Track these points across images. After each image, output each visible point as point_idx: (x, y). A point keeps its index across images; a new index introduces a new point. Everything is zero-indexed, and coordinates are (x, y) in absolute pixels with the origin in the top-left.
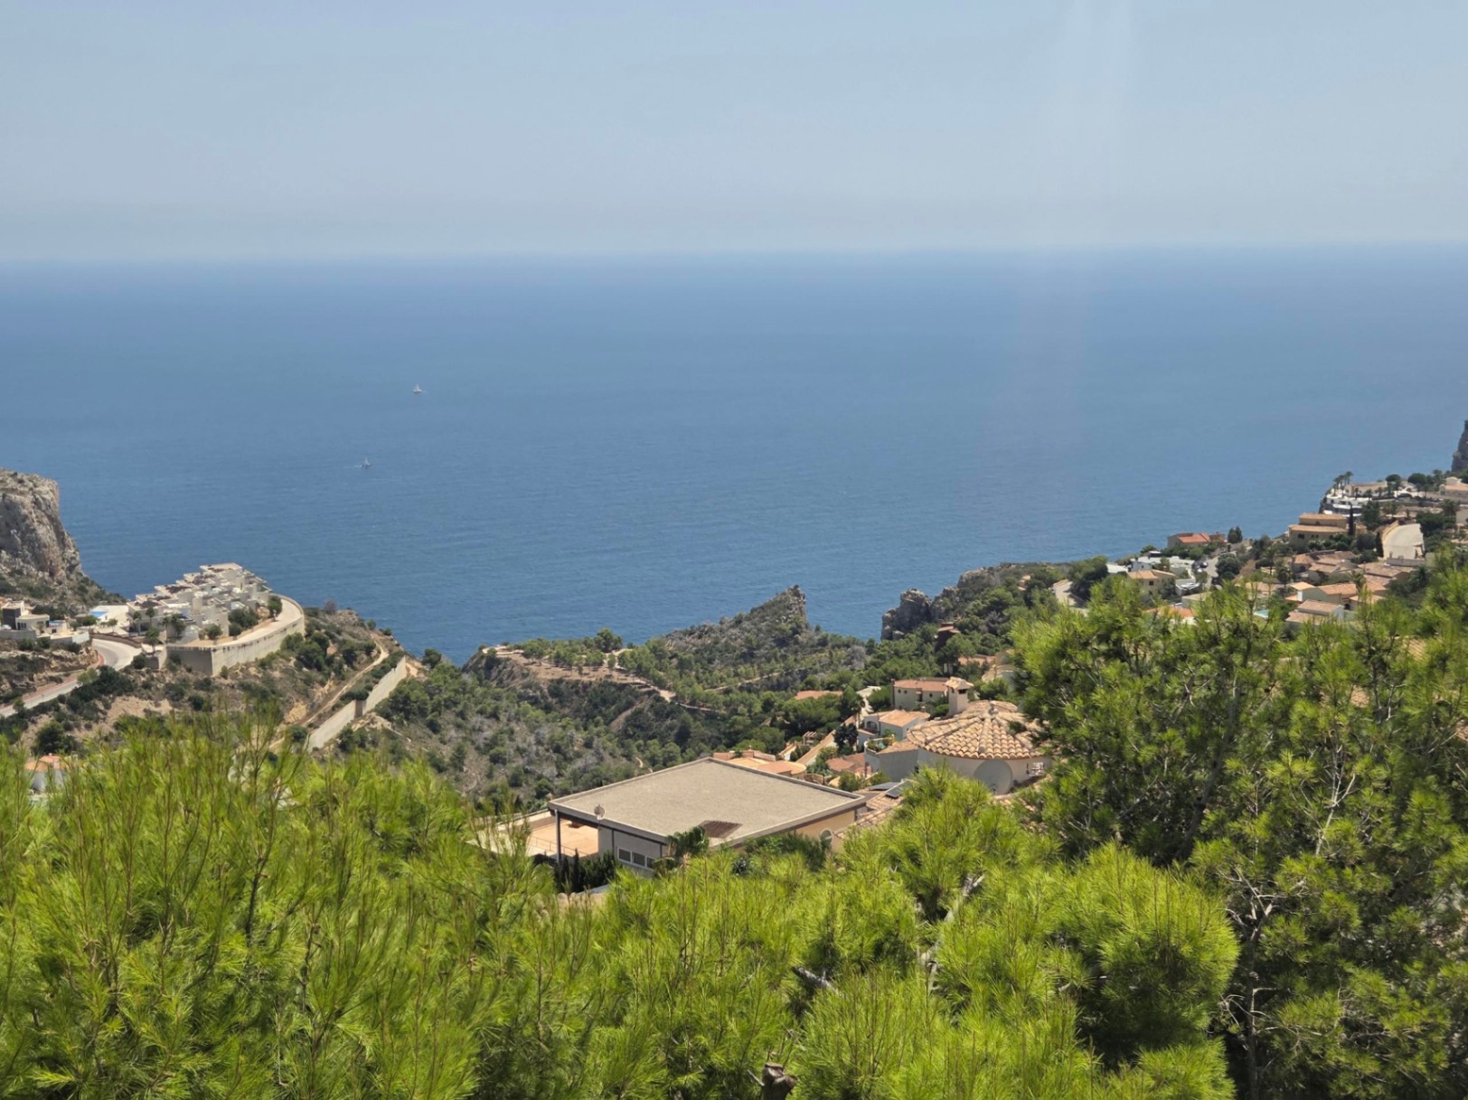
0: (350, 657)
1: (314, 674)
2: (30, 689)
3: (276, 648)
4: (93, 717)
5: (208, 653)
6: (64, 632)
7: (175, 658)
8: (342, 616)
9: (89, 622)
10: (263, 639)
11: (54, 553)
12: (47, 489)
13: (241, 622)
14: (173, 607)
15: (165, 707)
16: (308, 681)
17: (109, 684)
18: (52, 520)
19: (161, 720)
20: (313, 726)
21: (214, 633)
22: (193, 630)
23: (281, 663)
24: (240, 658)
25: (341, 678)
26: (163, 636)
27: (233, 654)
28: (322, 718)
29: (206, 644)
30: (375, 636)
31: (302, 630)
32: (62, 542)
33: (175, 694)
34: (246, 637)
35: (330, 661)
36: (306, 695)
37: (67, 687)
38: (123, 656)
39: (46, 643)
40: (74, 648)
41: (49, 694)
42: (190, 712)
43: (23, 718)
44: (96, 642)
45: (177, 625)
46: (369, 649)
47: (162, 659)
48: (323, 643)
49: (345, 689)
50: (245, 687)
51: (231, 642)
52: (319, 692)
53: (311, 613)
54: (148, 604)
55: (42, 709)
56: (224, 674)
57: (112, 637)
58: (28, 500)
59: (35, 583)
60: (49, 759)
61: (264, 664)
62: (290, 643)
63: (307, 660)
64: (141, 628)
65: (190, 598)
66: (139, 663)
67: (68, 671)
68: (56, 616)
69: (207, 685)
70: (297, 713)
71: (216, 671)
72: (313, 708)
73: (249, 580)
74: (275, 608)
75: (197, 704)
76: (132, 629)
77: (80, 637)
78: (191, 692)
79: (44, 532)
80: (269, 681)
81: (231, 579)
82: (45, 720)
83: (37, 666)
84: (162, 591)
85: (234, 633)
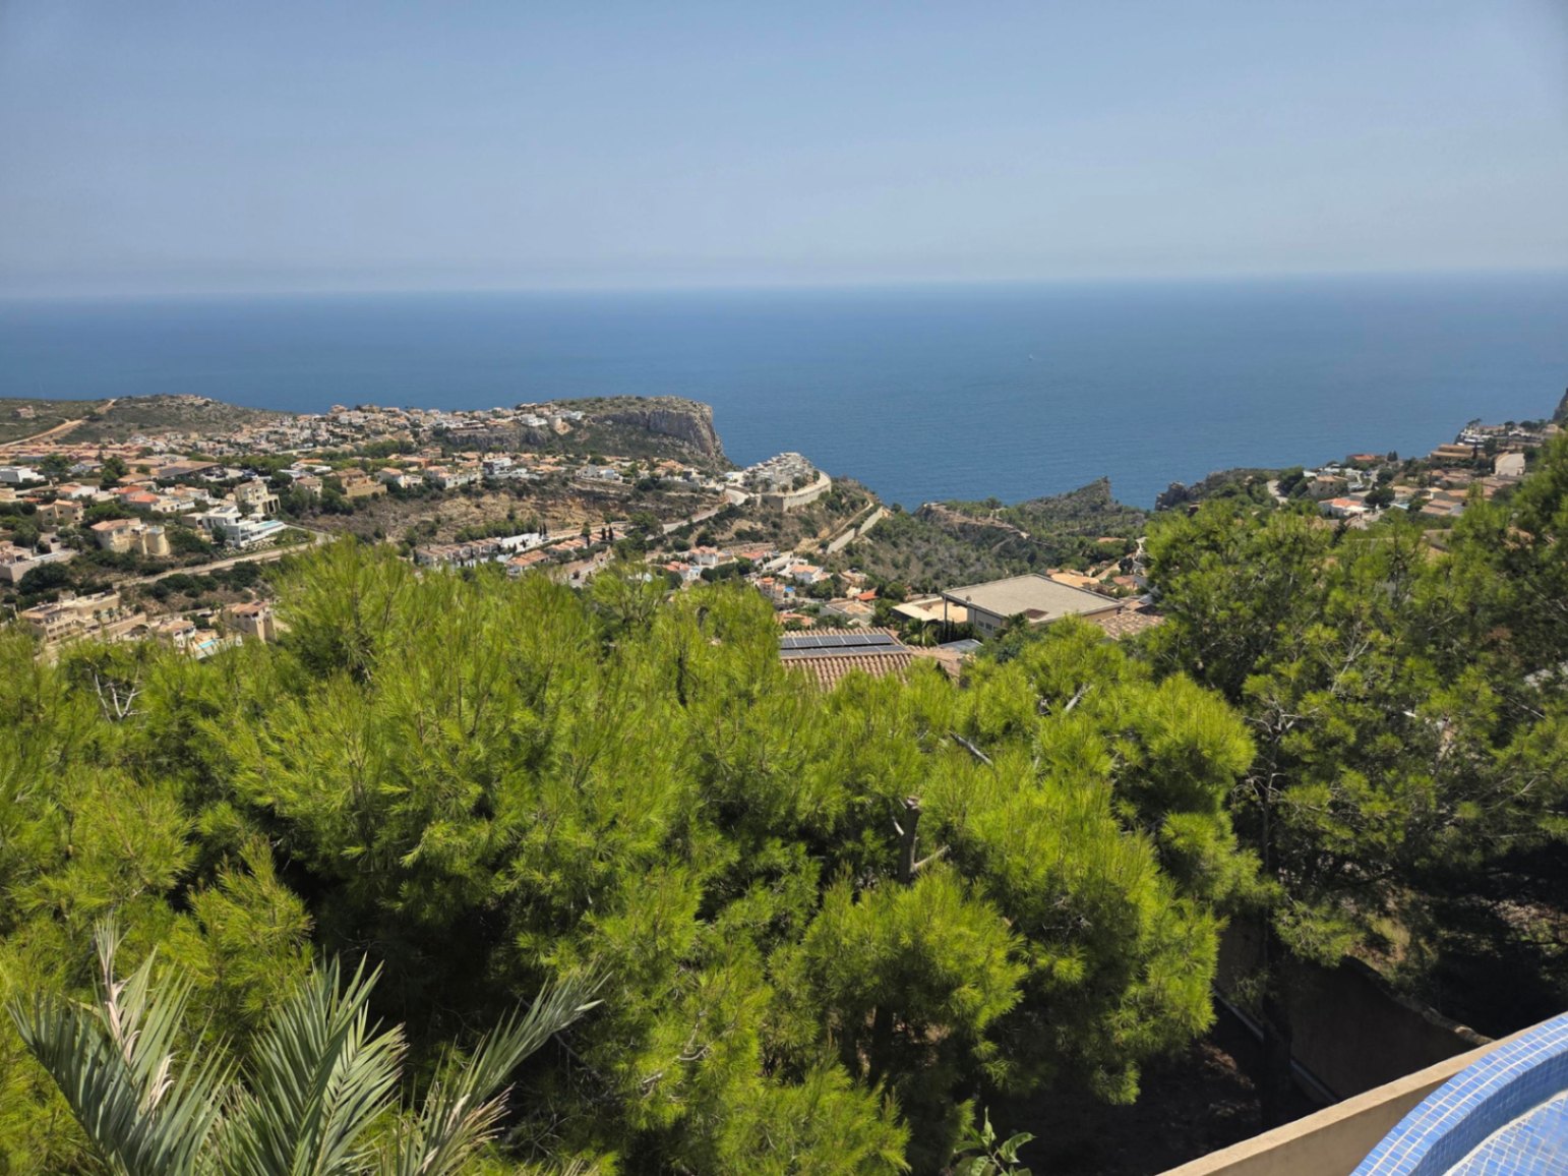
0: (853, 505)
1: (835, 513)
2: (695, 513)
3: (815, 498)
4: (725, 528)
5: (781, 499)
6: (712, 484)
7: (765, 501)
8: (850, 483)
9: (724, 480)
10: (810, 493)
11: (709, 443)
12: (707, 410)
13: (799, 483)
14: (766, 474)
15: (759, 526)
16: (831, 517)
17: (732, 512)
18: (709, 426)
19: (757, 532)
20: (833, 540)
21: (785, 489)
22: (775, 487)
23: (817, 506)
24: (798, 502)
25: (848, 516)
26: (760, 489)
27: (794, 500)
28: (837, 537)
29: (781, 495)
30: (867, 495)
31: (829, 489)
32: (714, 439)
33: (764, 519)
34: (801, 492)
35: (843, 507)
36: (829, 524)
37: (713, 513)
38: (740, 498)
39: (703, 490)
40: (716, 493)
41: (704, 516)
42: (771, 529)
43: (691, 527)
44: (728, 491)
45: (767, 484)
46: (863, 501)
47: (759, 501)
48: (840, 497)
49: (850, 521)
50: (799, 518)
51: (792, 494)
52: (837, 522)
53: (834, 480)
54: (753, 472)
55: (701, 523)
56: (789, 510)
57: (734, 488)
58: (698, 416)
59: (700, 458)
60: (703, 548)
61: (809, 506)
62: (823, 496)
63: (831, 506)
64: (750, 485)
65: (774, 470)
66: (747, 502)
67: (713, 504)
68: (709, 476)
69: (780, 515)
70: (825, 533)
71: (785, 508)
72: (833, 531)
73: (804, 462)
74: (816, 477)
75: (775, 525)
76: (745, 485)
77: (719, 488)
78: (774, 519)
79: (705, 433)
80: (811, 515)
81: (795, 459)
82: (702, 529)
83: (699, 501)
84: (760, 465)
85: (795, 489)
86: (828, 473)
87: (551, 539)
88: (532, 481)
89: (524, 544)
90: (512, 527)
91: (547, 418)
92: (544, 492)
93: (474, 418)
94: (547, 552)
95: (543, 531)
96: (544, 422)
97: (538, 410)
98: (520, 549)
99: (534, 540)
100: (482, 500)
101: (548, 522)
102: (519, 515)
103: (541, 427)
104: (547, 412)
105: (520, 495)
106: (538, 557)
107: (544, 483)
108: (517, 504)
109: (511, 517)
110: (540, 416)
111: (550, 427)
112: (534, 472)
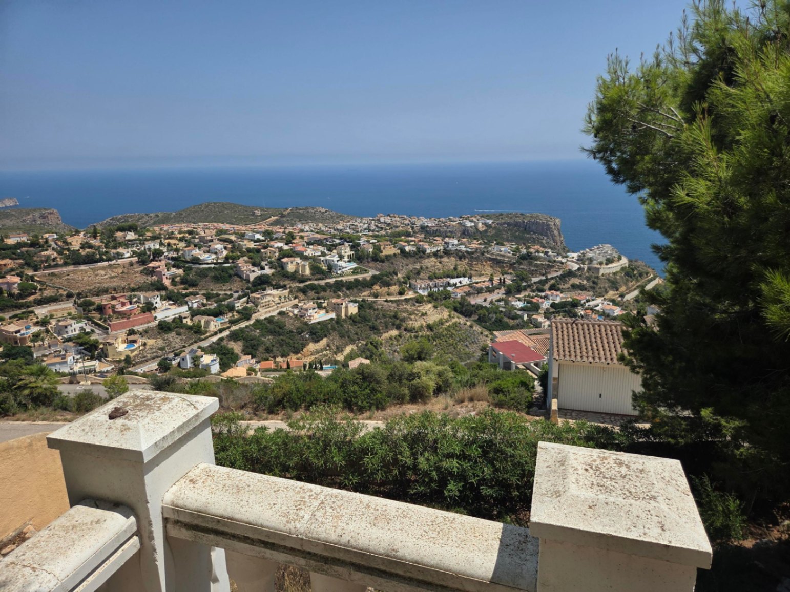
0: (641, 275)
1: (629, 278)
2: (549, 273)
3: (619, 270)
4: (565, 282)
5: (599, 269)
6: (560, 259)
7: (589, 269)
8: (640, 263)
9: (567, 257)
10: (615, 267)
11: (558, 238)
12: (558, 221)
13: (609, 261)
14: (590, 255)
15: (585, 282)
16: (627, 280)
17: (570, 274)
18: (558, 229)
19: (584, 286)
20: (627, 293)
21: (601, 264)
22: (595, 262)
23: (620, 274)
24: (608, 271)
25: (637, 281)
26: (586, 263)
27: (605, 270)
28: (630, 292)
29: (599, 266)
30: (649, 270)
31: (627, 265)
32: (560, 236)
33: (588, 279)
34: (610, 266)
35: (634, 276)
36: (626, 284)
37: (559, 274)
38: (575, 267)
39: (555, 261)
40: (562, 263)
41: (554, 275)
42: (592, 284)
43: (547, 280)
44: (568, 263)
45: (591, 260)
46: (647, 274)
47: (586, 269)
48: (633, 270)
49: (638, 284)
50: (609, 280)
51: (605, 266)
52: (630, 284)
53: (630, 261)
54: (583, 253)
55: (552, 278)
56: (603, 275)
57: (572, 261)
58: (553, 224)
59: (552, 246)
60: (553, 291)
61: (614, 274)
62: (623, 269)
63: (627, 274)
64: (581, 260)
65: (595, 253)
66: (579, 269)
67: (560, 269)
68: (558, 254)
69: (597, 277)
70: (623, 289)
71: (601, 274)
72: (628, 289)
73: (613, 250)
74: (620, 258)
75: (594, 283)
76: (578, 260)
77: (564, 260)
78: (593, 279)
79: (556, 232)
80: (615, 279)
81: (608, 248)
82: (553, 281)
83: (552, 267)
84: (588, 250)
85: (607, 264)
86: (626, 256)
87: (474, 281)
88: (467, 252)
89: (460, 282)
90: (455, 273)
91: (475, 222)
92: (472, 257)
93: (440, 221)
94: (471, 287)
95: (470, 277)
96: (473, 224)
97: (470, 218)
98: (458, 285)
99: (465, 281)
100: (443, 260)
101: (473, 272)
102: (459, 268)
103: (471, 227)
104: (475, 220)
105: (460, 258)
106: (467, 289)
107: (472, 253)
108: (459, 262)
109: (455, 269)
110: (471, 221)
111: (476, 227)
112: (468, 247)
